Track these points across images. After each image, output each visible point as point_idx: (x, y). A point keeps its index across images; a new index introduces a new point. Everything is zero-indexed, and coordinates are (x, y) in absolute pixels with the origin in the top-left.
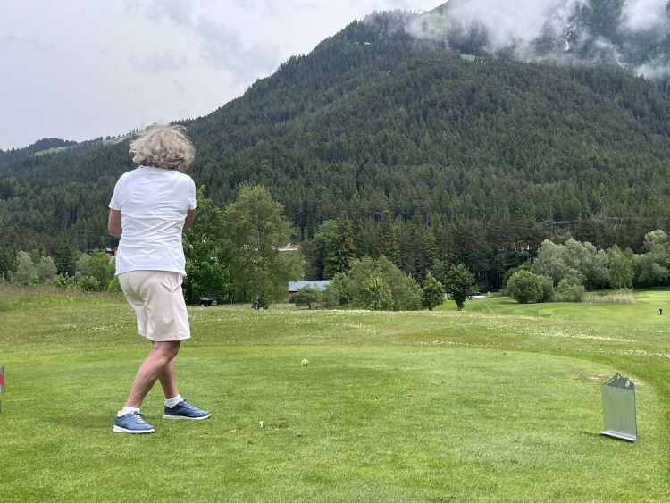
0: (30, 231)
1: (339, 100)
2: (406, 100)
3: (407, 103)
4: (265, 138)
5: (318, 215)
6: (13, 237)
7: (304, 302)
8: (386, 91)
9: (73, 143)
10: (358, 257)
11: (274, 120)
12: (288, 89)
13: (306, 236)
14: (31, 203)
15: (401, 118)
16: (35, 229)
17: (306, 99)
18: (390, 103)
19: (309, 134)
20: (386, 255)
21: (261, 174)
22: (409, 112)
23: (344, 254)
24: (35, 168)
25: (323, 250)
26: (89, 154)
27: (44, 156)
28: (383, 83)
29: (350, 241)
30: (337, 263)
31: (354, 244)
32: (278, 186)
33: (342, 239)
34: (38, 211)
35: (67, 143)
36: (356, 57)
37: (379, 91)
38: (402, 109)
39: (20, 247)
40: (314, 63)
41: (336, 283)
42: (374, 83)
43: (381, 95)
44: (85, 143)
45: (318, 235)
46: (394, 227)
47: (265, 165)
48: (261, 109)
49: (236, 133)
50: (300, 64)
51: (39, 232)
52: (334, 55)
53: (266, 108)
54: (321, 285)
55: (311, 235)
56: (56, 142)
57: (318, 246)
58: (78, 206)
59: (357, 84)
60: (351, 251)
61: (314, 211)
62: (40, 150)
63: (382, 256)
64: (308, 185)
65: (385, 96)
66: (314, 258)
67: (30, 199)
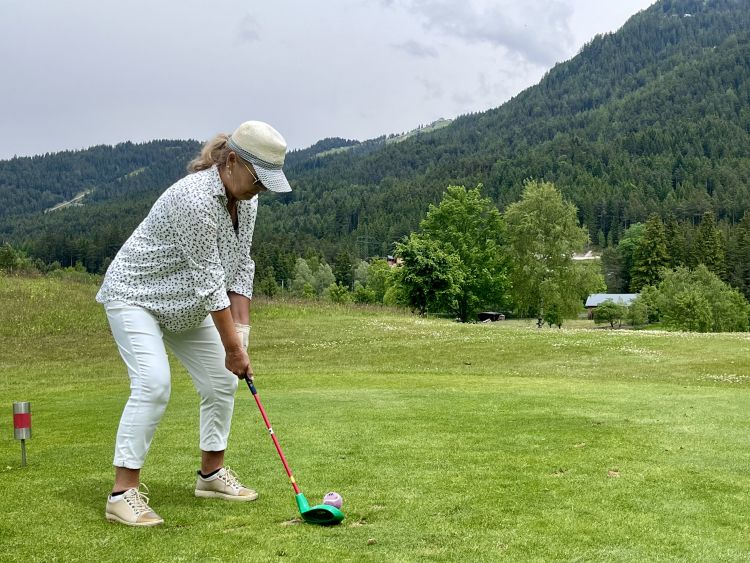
0: (310, 237)
1: (653, 84)
2: (736, 80)
3: (736, 85)
4: (563, 130)
5: (625, 218)
6: (293, 243)
7: (605, 318)
8: (710, 71)
9: (355, 142)
10: (672, 266)
11: (574, 109)
12: (591, 73)
13: (610, 242)
14: (312, 208)
15: (728, 101)
16: (316, 235)
17: (613, 84)
18: (715, 85)
19: (616, 124)
20: (707, 265)
21: (558, 172)
22: (738, 93)
23: (655, 263)
24: (317, 170)
25: (629, 258)
26: (371, 154)
27: (325, 157)
28: (707, 61)
29: (662, 248)
30: (646, 274)
31: (667, 251)
32: (578, 184)
33: (652, 245)
34: (318, 216)
35: (349, 143)
36: (674, 31)
37: (701, 70)
38: (730, 91)
39: (299, 255)
40: (623, 42)
41: (644, 297)
42: (695, 62)
43: (704, 75)
44: (368, 142)
45: (624, 241)
46: (717, 232)
47: (563, 161)
48: (559, 97)
49: (530, 125)
50: (607, 43)
51: (320, 238)
52: (647, 31)
53: (566, 96)
54: (626, 299)
55: (615, 241)
56: (338, 142)
57: (623, 253)
58: (359, 210)
59: (674, 63)
60: (664, 260)
61: (620, 214)
62: (322, 151)
63: (702, 266)
64: (613, 183)
65: (708, 76)
66: (618, 268)
67: (311, 203)
